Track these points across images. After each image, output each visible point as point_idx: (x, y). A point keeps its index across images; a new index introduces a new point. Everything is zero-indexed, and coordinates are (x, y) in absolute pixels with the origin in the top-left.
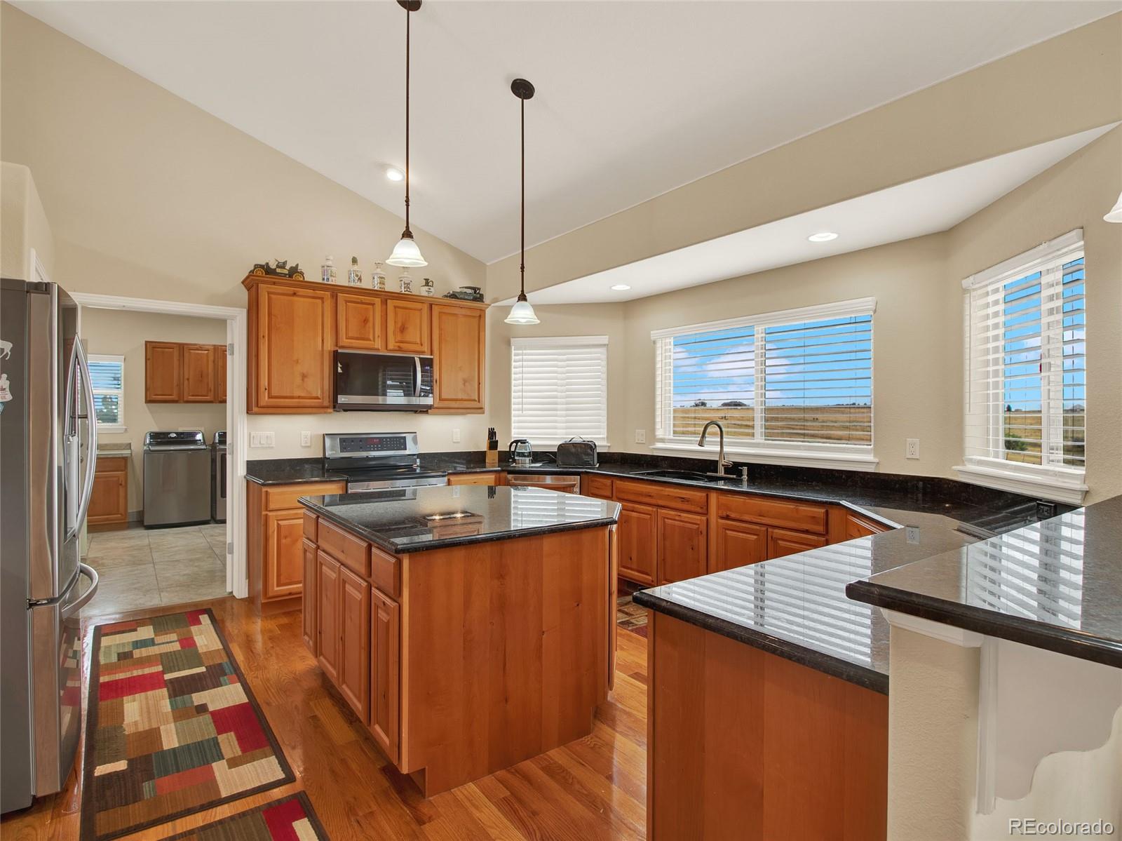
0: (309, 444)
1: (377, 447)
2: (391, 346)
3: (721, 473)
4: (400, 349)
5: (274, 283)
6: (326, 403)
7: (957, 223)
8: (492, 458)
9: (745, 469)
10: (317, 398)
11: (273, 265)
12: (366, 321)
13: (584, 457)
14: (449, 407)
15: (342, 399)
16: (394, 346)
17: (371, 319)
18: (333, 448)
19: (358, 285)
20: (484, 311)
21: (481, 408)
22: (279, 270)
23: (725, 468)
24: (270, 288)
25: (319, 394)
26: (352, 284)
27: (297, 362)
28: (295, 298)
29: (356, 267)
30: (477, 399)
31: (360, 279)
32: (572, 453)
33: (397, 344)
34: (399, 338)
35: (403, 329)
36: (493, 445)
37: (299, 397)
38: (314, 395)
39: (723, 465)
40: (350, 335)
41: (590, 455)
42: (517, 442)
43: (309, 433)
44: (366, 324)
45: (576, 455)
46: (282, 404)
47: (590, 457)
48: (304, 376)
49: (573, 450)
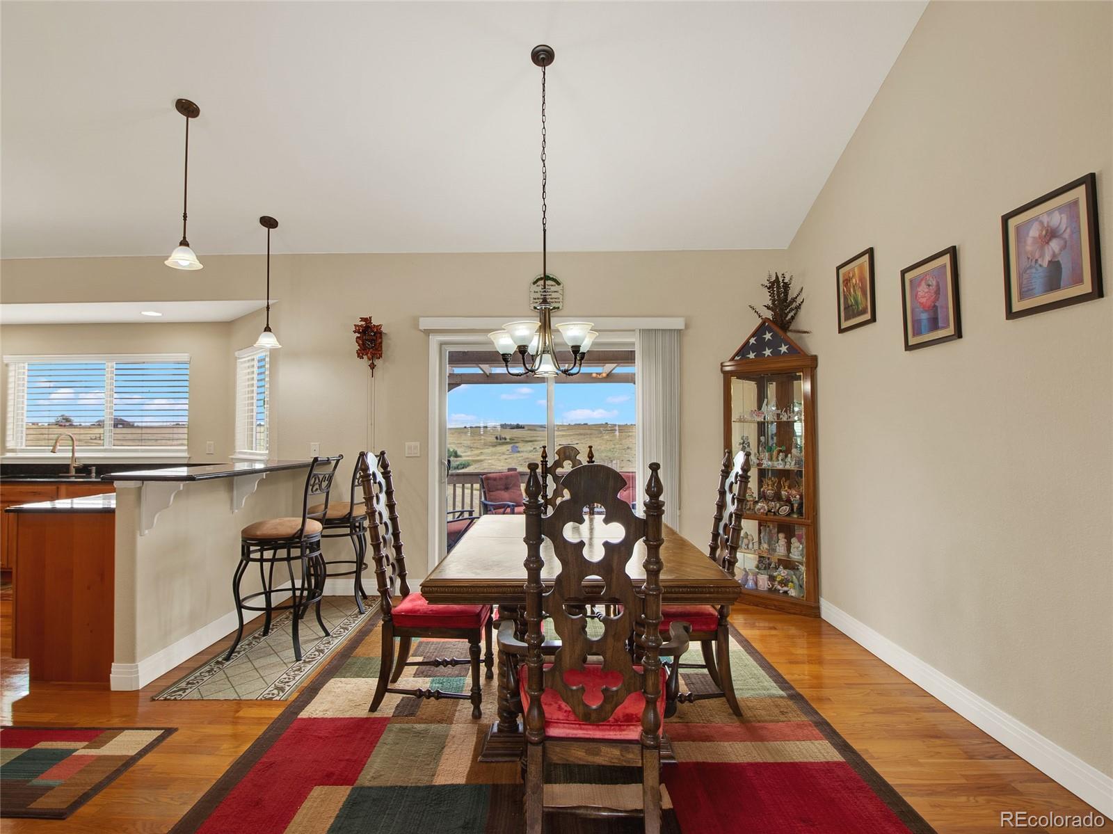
3: (73, 472)
7: (243, 315)
9: (94, 469)
23: (76, 470)
39: (74, 467)
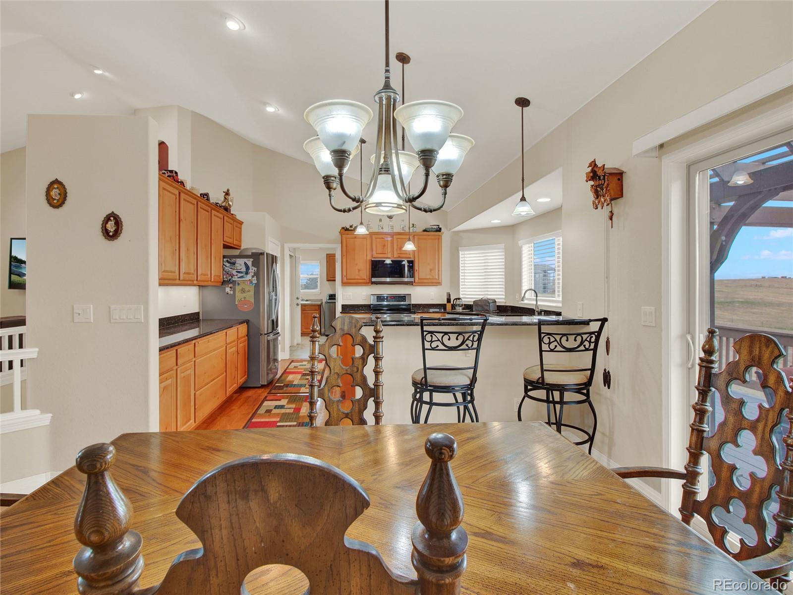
0: (366, 299)
2: (395, 256)
4: (399, 257)
5: (348, 234)
6: (368, 281)
8: (449, 307)
10: (365, 279)
11: (348, 227)
13: (485, 307)
14: (424, 283)
15: (374, 280)
17: (386, 245)
18: (373, 300)
19: (381, 231)
20: (441, 236)
21: (440, 283)
22: (350, 229)
24: (346, 236)
25: (365, 278)
26: (379, 231)
27: (357, 264)
28: (356, 239)
29: (381, 223)
30: (437, 278)
31: (382, 228)
32: (479, 305)
33: (398, 255)
34: (399, 252)
35: (400, 248)
36: (449, 300)
37: (357, 279)
40: (377, 252)
41: (488, 306)
42: (456, 299)
43: (365, 294)
44: (384, 247)
45: (482, 306)
46: (351, 282)
48: (359, 271)
49: (480, 303)
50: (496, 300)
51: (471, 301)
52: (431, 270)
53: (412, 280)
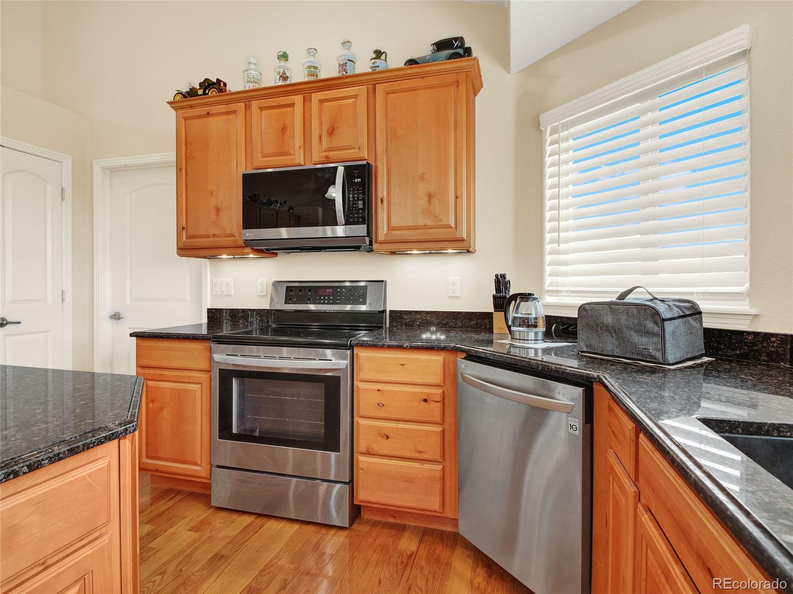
0: (264, 293)
1: (329, 300)
5: (191, 107)
6: (240, 242)
12: (284, 129)
14: (404, 241)
15: (247, 234)
16: (320, 157)
17: (290, 125)
18: (279, 299)
21: (462, 240)
24: (186, 113)
27: (211, 193)
28: (210, 119)
29: (282, 63)
30: (453, 226)
32: (607, 328)
33: (325, 154)
34: (326, 145)
35: (332, 131)
36: (500, 302)
37: (214, 235)
38: (228, 232)
40: (266, 151)
41: (654, 335)
43: (265, 280)
44: (284, 134)
45: (615, 331)
46: (198, 245)
47: (655, 339)
48: (217, 210)
49: (609, 319)
50: (703, 306)
51: (571, 307)
52: (430, 197)
53: (360, 230)
